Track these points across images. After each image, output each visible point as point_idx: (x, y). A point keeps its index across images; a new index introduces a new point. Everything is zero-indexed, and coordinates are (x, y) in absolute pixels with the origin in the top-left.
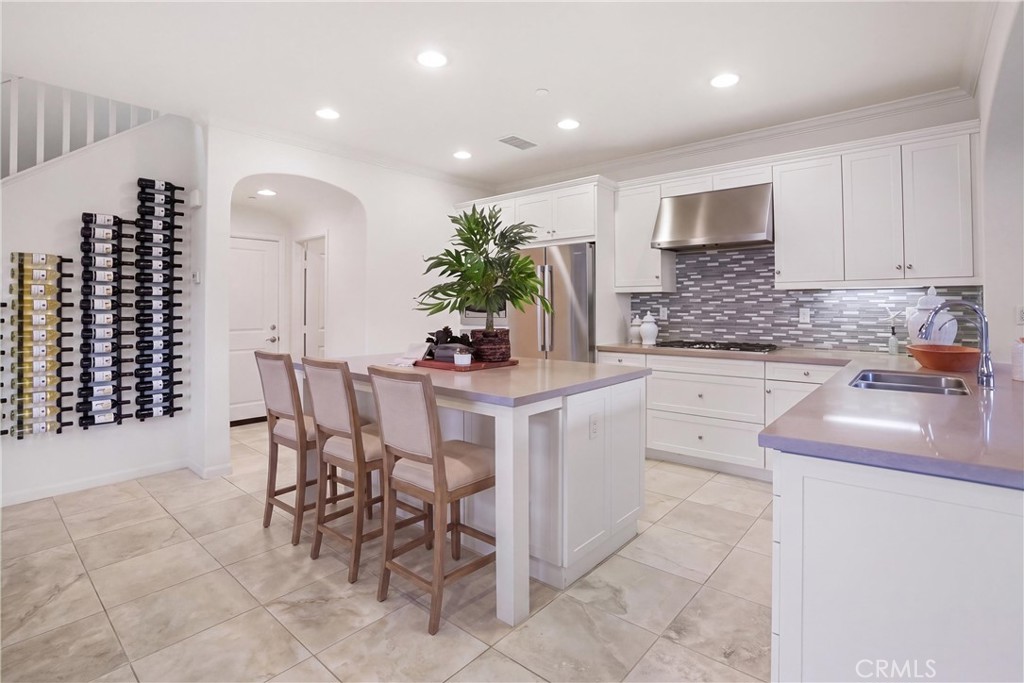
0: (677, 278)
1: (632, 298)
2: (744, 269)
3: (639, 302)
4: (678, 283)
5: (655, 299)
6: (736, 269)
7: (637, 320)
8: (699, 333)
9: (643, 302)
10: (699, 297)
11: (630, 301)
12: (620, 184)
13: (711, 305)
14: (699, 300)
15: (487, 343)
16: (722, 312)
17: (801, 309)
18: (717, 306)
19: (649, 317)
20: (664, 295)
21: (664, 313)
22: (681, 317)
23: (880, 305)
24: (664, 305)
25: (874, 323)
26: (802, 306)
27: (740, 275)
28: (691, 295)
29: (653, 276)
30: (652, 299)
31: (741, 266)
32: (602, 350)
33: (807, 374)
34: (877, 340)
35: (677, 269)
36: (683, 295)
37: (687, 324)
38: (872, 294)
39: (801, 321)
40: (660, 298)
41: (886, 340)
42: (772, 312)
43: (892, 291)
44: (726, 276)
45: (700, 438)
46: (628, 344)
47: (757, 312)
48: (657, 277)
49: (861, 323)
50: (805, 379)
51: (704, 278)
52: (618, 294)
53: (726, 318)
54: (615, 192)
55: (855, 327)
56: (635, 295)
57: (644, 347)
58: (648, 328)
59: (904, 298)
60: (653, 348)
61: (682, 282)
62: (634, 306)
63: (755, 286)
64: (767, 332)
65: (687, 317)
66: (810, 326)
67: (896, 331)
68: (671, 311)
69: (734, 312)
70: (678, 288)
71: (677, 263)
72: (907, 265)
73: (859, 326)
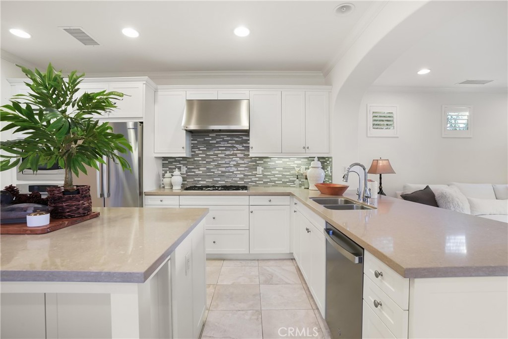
0: (192, 149)
1: (163, 160)
3: (168, 163)
4: (192, 152)
5: (179, 161)
7: (168, 175)
8: (205, 181)
9: (170, 163)
10: (205, 160)
11: (160, 162)
12: (159, 87)
13: (212, 165)
14: (205, 162)
15: (66, 200)
16: (218, 169)
17: (258, 167)
18: (215, 165)
19: (177, 172)
20: (184, 158)
21: (184, 169)
22: (194, 172)
23: (291, 165)
24: (184, 164)
25: (288, 173)
26: (258, 165)
27: (227, 148)
28: (200, 159)
29: (179, 147)
30: (176, 161)
32: (148, 194)
33: (270, 201)
34: (290, 181)
35: (192, 144)
36: (196, 159)
37: (197, 175)
38: (288, 160)
39: (258, 173)
40: (181, 160)
41: (293, 181)
43: (296, 159)
44: (220, 149)
45: (214, 242)
46: (162, 189)
48: (183, 148)
49: (284, 173)
50: (269, 203)
51: (209, 149)
52: (156, 157)
53: (220, 172)
54: (156, 91)
55: (281, 175)
56: (165, 159)
57: (174, 191)
58: (177, 179)
59: (300, 162)
60: (179, 191)
61: (194, 152)
62: (164, 165)
63: (235, 155)
64: (241, 179)
65: (197, 172)
66: (262, 176)
67: (299, 177)
68: (189, 168)
70: (192, 155)
71: (192, 140)
72: (307, 147)
73: (283, 175)
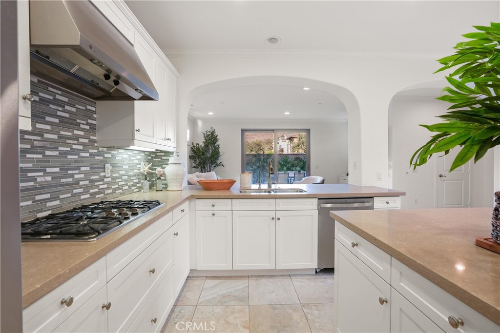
2: (67, 115)
6: (59, 113)
16: (44, 171)
18: (39, 161)
23: (134, 161)
26: (106, 161)
27: (63, 122)
31: (65, 111)
34: (134, 185)
42: (88, 168)
44: (48, 119)
47: (78, 168)
49: (129, 173)
59: (140, 157)
63: (76, 138)
66: (111, 179)
69: (57, 170)
73: (128, 176)
